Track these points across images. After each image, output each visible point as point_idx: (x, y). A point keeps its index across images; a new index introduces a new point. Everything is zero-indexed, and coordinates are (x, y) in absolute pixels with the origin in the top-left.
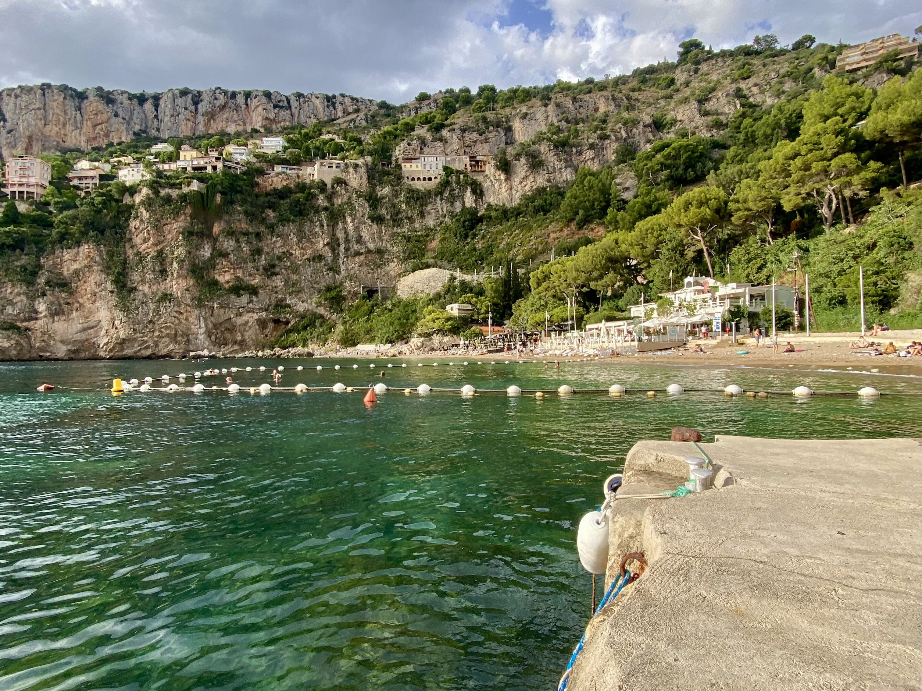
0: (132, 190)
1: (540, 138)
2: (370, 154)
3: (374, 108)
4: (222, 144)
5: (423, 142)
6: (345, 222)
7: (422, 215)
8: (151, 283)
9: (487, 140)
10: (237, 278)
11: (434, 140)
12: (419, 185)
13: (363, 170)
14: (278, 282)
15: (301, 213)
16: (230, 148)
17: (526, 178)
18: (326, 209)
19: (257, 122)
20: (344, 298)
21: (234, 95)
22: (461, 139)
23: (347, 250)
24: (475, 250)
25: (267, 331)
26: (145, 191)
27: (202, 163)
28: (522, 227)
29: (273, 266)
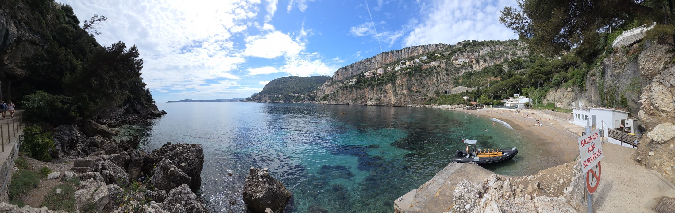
0: (397, 72)
1: (486, 55)
2: (446, 59)
3: (447, 46)
4: (414, 59)
5: (458, 55)
6: (440, 75)
7: (458, 73)
8: (401, 91)
9: (474, 55)
10: (417, 89)
11: (461, 55)
12: (457, 66)
13: (444, 63)
14: (425, 90)
15: (430, 74)
16: (416, 60)
17: (483, 64)
18: (436, 72)
19: (421, 52)
20: (439, 93)
21: (416, 47)
22: (468, 55)
23: (440, 82)
24: (471, 82)
26: (400, 72)
27: (410, 65)
28: (482, 77)
29: (424, 86)
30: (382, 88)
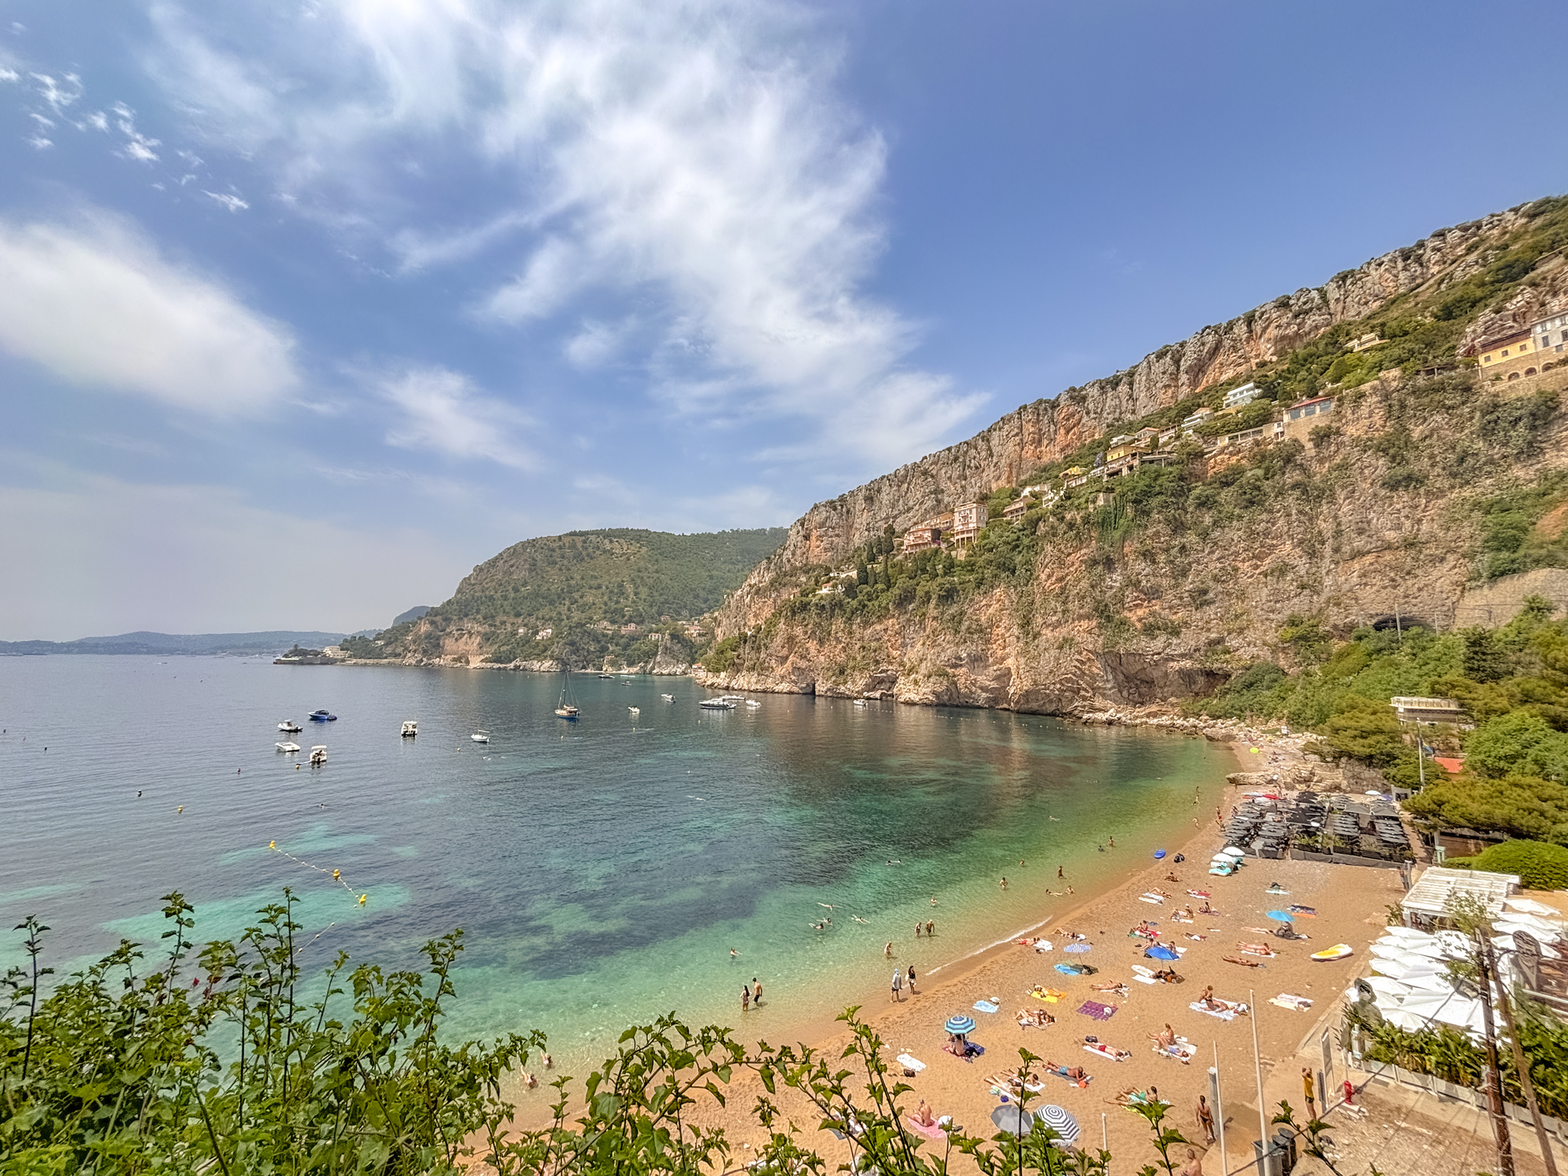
6: (1335, 502)
8: (1056, 626)
10: (1152, 614)
12: (1527, 387)
14: (1211, 613)
15: (1254, 503)
18: (1299, 486)
20: (1323, 637)
23: (1336, 550)
25: (1195, 688)
27: (1116, 466)
29: (1205, 592)
30: (962, 613)
